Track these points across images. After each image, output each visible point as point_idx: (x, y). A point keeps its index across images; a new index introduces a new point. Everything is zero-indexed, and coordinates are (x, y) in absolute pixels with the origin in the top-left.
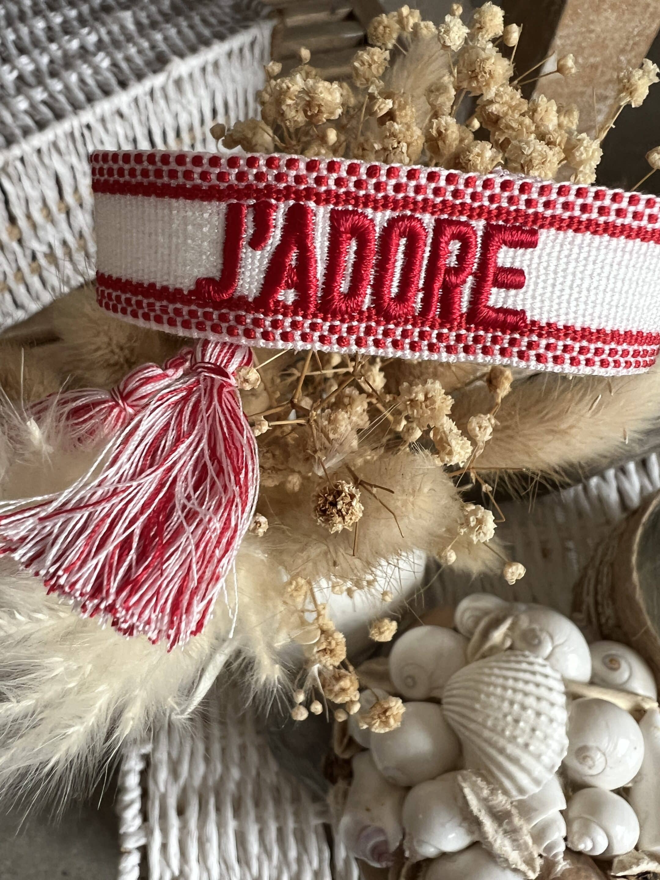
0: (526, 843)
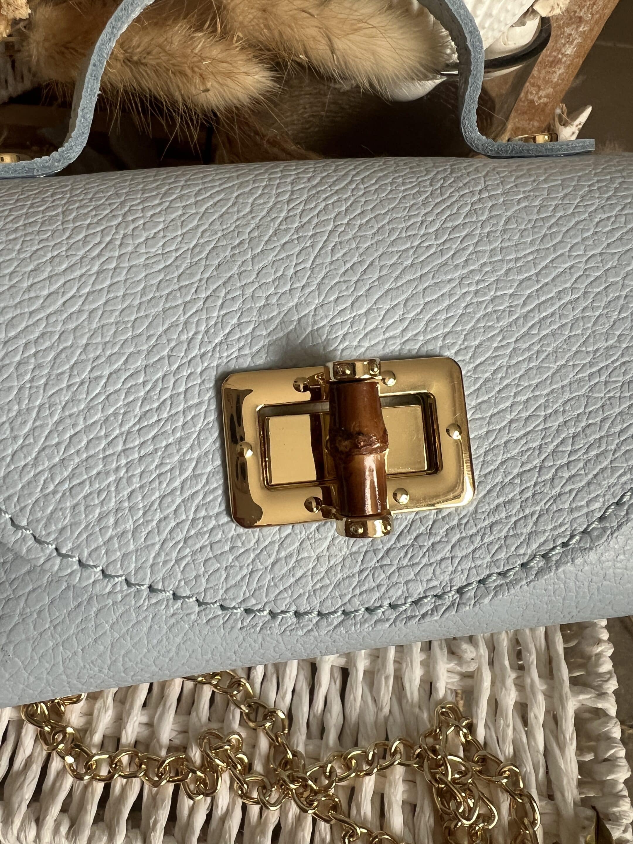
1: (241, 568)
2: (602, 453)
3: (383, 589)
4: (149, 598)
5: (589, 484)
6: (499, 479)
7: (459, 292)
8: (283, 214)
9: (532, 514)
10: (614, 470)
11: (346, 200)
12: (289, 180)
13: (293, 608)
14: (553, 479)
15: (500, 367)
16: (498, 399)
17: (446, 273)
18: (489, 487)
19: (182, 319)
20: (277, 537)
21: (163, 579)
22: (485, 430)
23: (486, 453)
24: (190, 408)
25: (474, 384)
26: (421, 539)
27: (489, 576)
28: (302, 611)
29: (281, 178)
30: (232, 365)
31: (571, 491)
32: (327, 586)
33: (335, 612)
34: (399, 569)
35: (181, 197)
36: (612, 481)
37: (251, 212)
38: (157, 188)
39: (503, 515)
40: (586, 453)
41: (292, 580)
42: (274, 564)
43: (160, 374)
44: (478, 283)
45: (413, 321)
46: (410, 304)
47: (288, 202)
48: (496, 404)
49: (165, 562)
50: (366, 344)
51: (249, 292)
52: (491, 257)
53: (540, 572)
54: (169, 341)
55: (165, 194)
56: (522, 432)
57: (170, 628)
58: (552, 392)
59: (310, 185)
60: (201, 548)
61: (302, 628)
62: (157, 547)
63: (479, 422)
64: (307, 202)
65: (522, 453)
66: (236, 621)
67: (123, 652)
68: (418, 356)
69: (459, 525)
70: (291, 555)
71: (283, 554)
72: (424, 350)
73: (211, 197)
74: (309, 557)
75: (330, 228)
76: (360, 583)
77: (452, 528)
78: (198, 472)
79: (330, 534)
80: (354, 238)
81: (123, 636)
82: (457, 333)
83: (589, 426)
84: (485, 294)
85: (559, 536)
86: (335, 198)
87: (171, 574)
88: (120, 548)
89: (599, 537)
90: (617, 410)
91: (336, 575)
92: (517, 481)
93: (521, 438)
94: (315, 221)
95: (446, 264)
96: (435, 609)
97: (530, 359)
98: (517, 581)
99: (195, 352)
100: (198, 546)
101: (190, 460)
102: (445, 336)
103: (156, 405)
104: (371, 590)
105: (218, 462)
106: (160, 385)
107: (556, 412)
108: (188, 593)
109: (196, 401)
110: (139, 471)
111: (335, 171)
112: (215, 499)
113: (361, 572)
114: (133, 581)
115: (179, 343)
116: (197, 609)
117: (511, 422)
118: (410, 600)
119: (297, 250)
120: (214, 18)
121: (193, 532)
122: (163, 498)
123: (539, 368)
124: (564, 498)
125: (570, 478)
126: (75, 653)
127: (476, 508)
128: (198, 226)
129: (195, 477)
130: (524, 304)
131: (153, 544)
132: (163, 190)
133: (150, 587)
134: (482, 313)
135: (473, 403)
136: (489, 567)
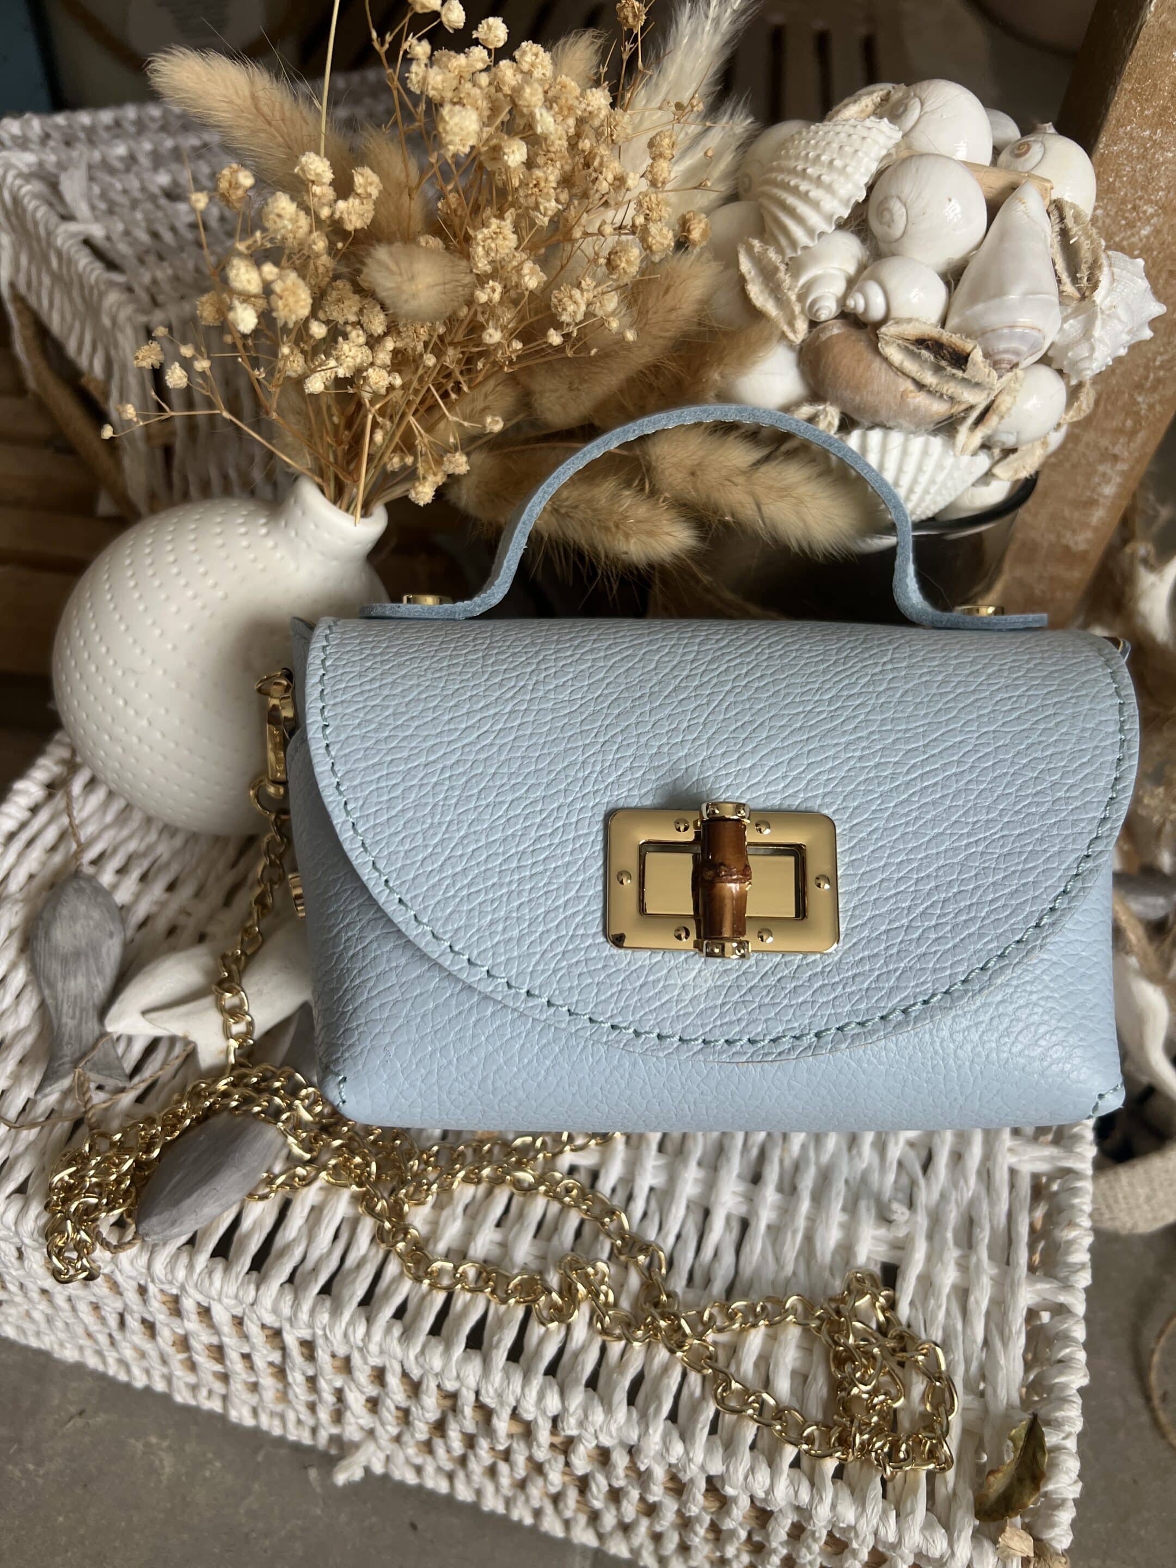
0: (788, 301)
1: (611, 985)
2: (971, 919)
3: (744, 1024)
4: (526, 1001)
5: (954, 947)
6: (866, 933)
7: (843, 756)
8: (685, 673)
9: (895, 970)
10: (981, 936)
11: (749, 663)
12: (697, 640)
13: (657, 1031)
14: (919, 939)
15: (876, 829)
16: (872, 858)
17: (832, 738)
18: (854, 940)
19: (581, 759)
20: (647, 962)
21: (541, 986)
22: (856, 886)
23: (855, 908)
24: (579, 836)
25: (850, 841)
26: (783, 981)
27: (847, 1024)
28: (664, 1033)
29: (690, 638)
30: (621, 804)
31: (936, 952)
32: (690, 1014)
33: (696, 1039)
34: (760, 1007)
35: (592, 650)
36: (979, 946)
37: (655, 668)
38: (570, 640)
39: (867, 968)
40: (955, 917)
41: (658, 1004)
42: (641, 986)
43: (556, 805)
44: (863, 749)
45: (794, 778)
46: (794, 763)
47: (693, 661)
48: (869, 863)
49: (543, 971)
50: (748, 797)
51: (643, 740)
52: (881, 725)
53: (899, 1025)
54: (566, 777)
55: (577, 647)
56: (893, 892)
57: (541, 1049)
58: (926, 857)
59: (716, 646)
60: (577, 962)
61: (663, 1050)
62: (538, 956)
63: (850, 878)
64: (710, 662)
65: (890, 911)
66: (602, 1034)
67: (495, 1068)
68: (797, 811)
69: (822, 972)
70: (659, 980)
71: (651, 978)
72: (803, 807)
73: (620, 652)
74: (676, 985)
75: (727, 688)
76: (722, 1015)
77: (816, 974)
78: (581, 894)
79: (697, 967)
80: (749, 699)
81: (496, 1051)
82: (837, 793)
83: (960, 892)
84: (870, 760)
85: (920, 993)
86: (738, 661)
87: (547, 982)
88: (505, 952)
89: (960, 998)
90: (991, 880)
91: (699, 1005)
92: (884, 937)
93: (891, 897)
94: (715, 681)
95: (834, 729)
96: (793, 1048)
97: (907, 823)
98: (875, 1031)
99: (589, 789)
100: (574, 960)
101: (575, 882)
102: (825, 795)
103: (549, 831)
104: (731, 1023)
105: (600, 888)
106: (555, 814)
107: (928, 876)
108: (561, 1002)
109: (585, 831)
110: (528, 887)
111: (745, 634)
112: (594, 919)
113: (723, 1004)
114: (513, 984)
115: (576, 779)
116: (568, 1018)
117: (882, 881)
118: (768, 1038)
119: (693, 706)
120: (642, 480)
121: (570, 947)
122: (547, 913)
123: (915, 833)
124: (928, 957)
125: (937, 939)
126: (450, 1062)
127: (841, 959)
128: (604, 678)
129: (578, 898)
130: (908, 772)
131: (535, 953)
132: (576, 643)
133: (528, 992)
134: (862, 778)
135: (847, 860)
136: (848, 1015)
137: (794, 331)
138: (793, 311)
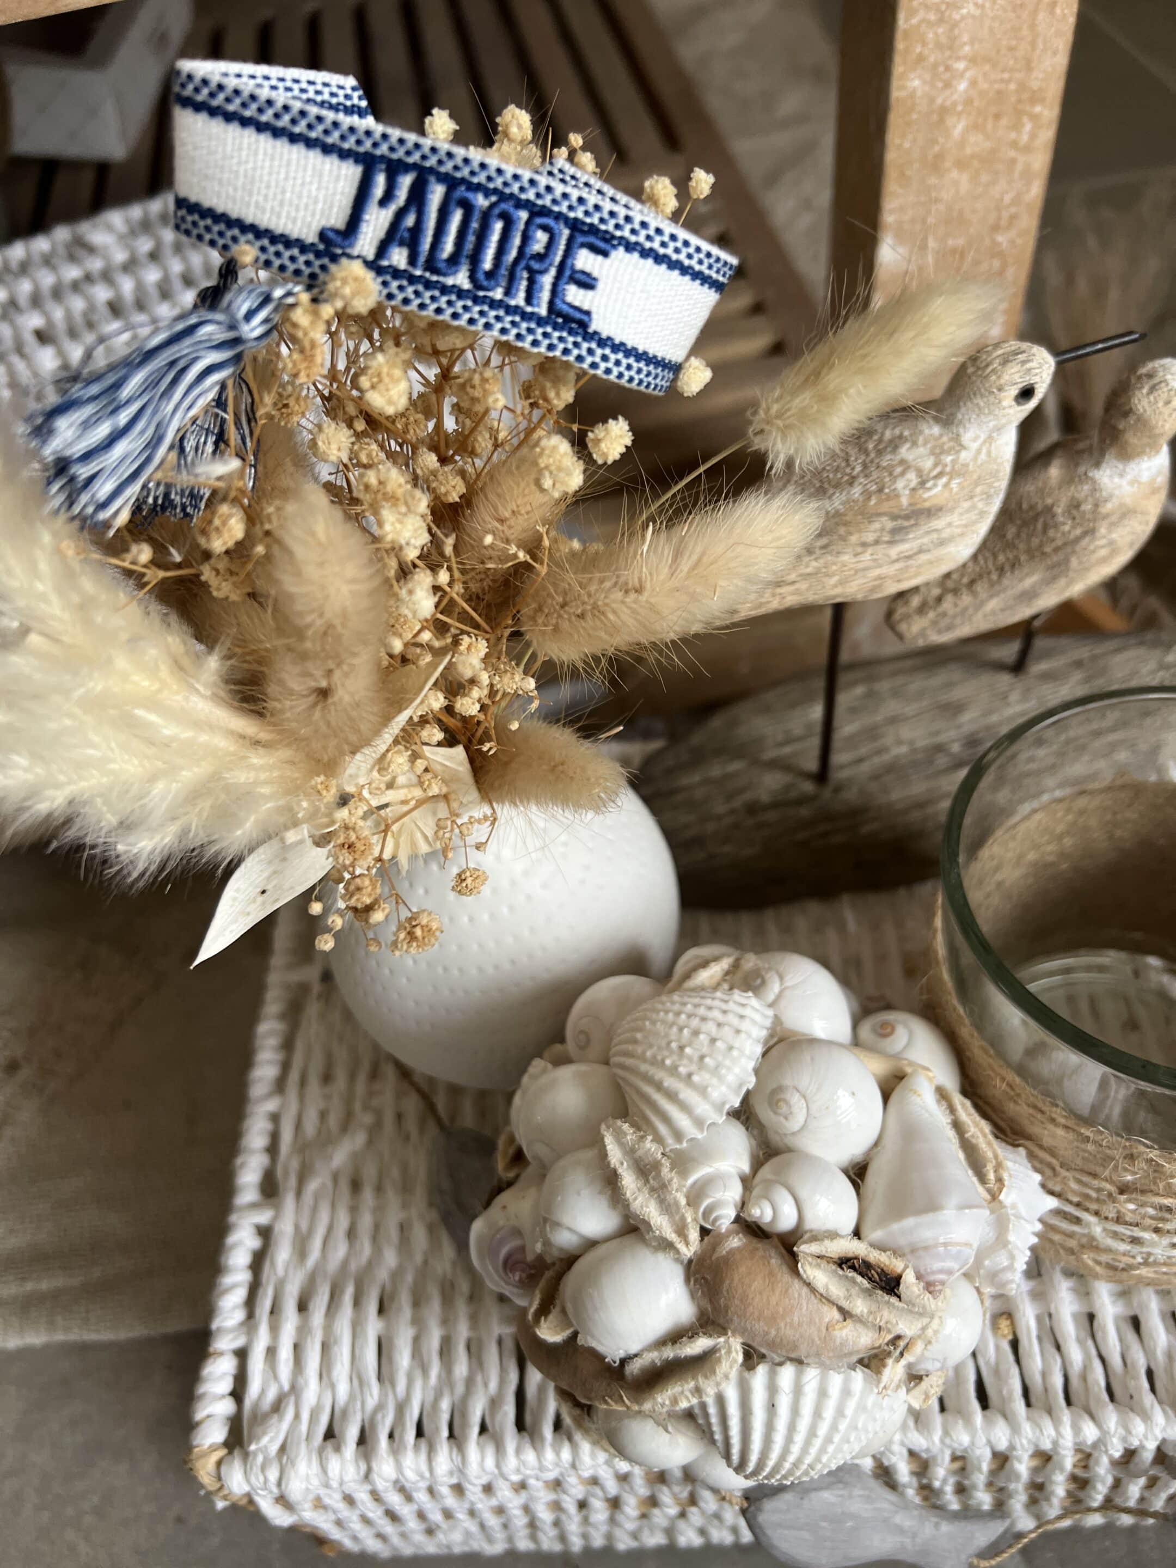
0: (675, 1204)
137: (687, 1244)
138: (683, 1219)
